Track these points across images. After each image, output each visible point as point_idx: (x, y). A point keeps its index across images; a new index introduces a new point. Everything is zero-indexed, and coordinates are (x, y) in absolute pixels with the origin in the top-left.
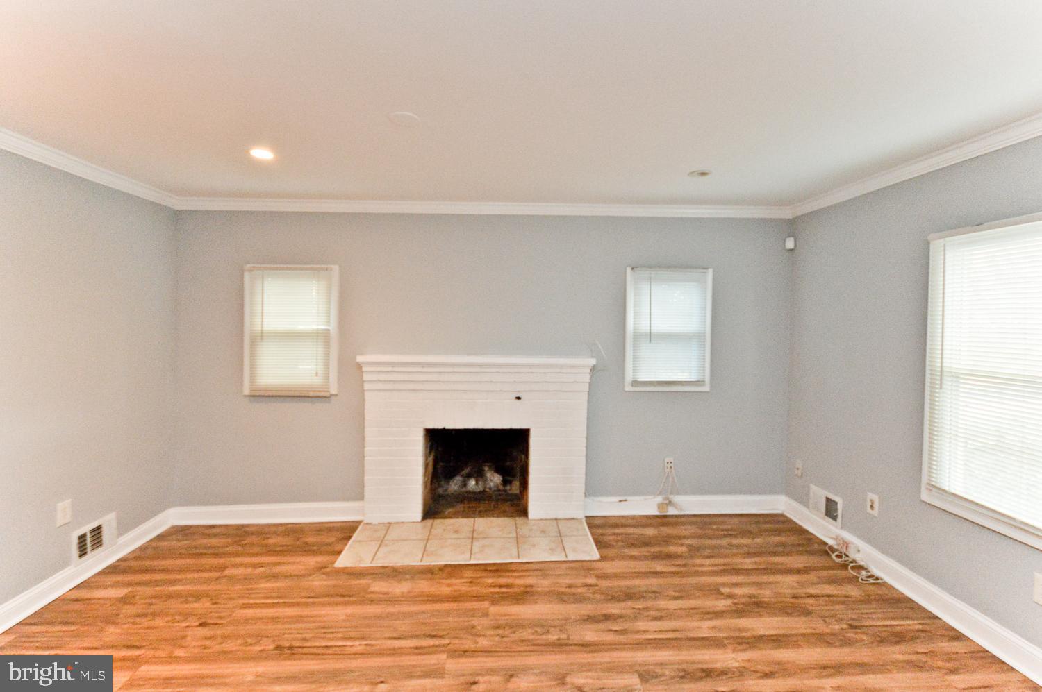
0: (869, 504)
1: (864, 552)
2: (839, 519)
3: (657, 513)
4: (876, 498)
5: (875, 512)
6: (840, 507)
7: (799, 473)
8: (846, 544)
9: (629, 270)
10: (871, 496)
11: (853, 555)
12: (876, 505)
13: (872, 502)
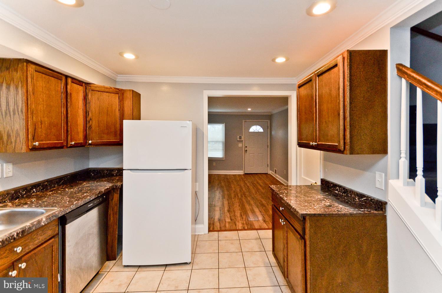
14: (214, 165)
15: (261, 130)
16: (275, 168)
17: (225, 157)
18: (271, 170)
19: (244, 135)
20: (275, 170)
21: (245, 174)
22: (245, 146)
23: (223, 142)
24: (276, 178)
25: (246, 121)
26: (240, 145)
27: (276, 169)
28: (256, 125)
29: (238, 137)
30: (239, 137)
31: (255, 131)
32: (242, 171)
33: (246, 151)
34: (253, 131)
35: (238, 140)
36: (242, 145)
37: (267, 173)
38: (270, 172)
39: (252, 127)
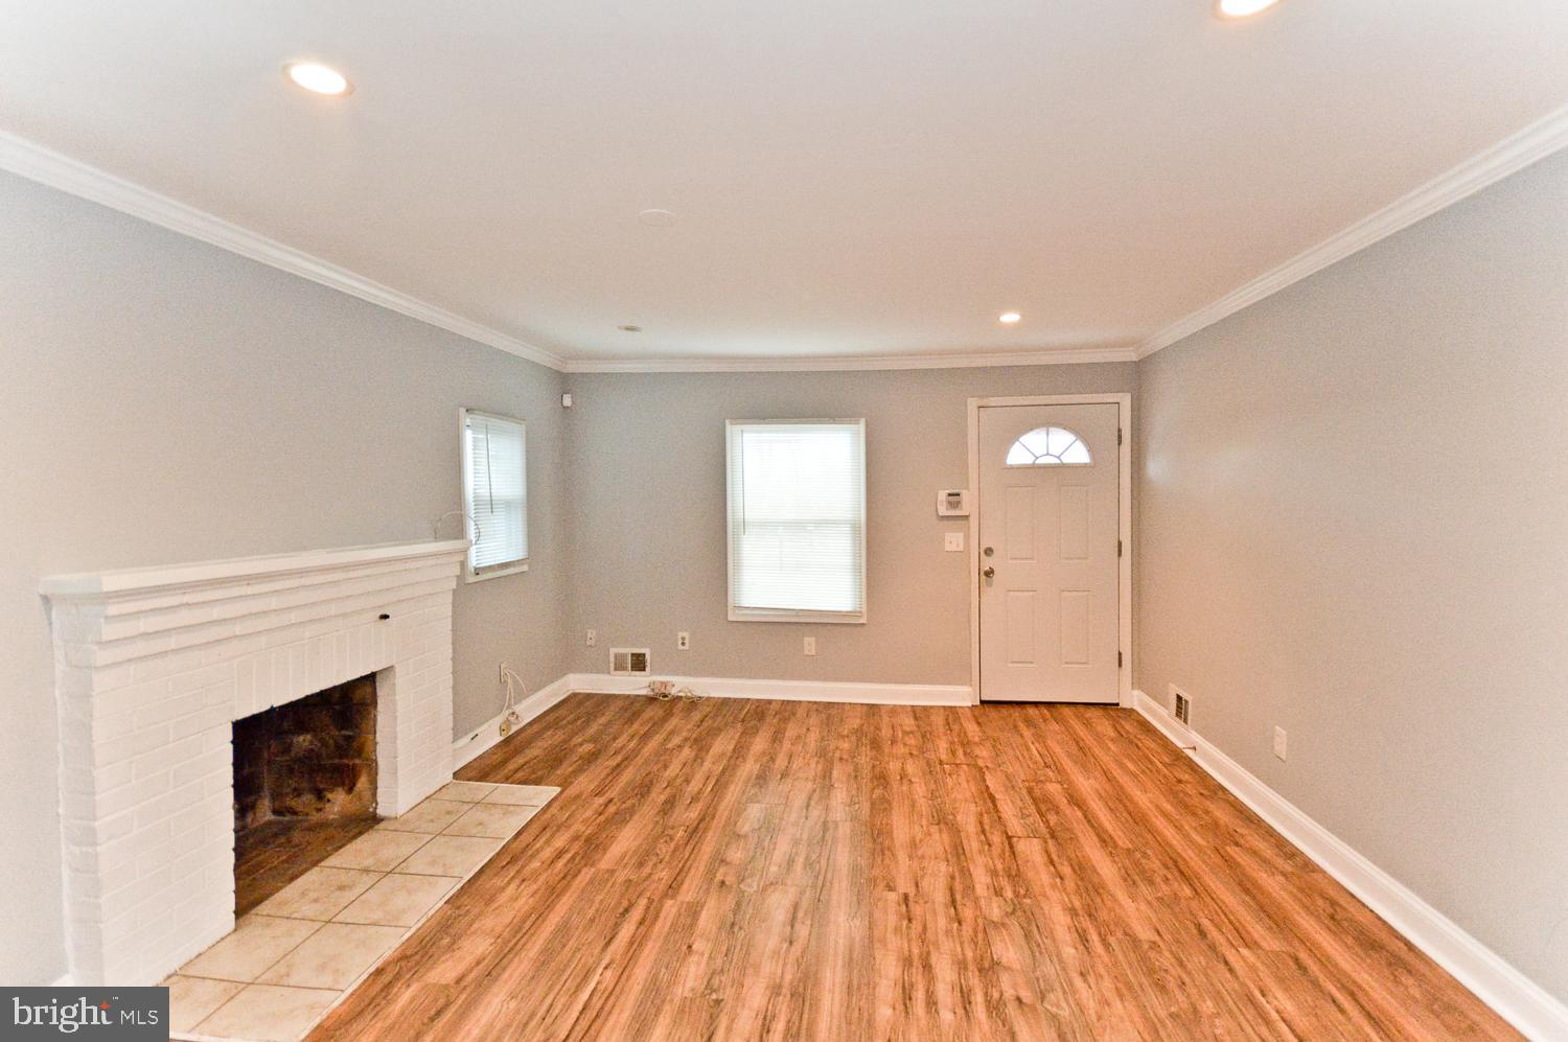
0: (680, 642)
1: (682, 684)
2: (648, 669)
3: (502, 738)
4: (686, 635)
5: (686, 647)
6: (648, 657)
7: (592, 642)
8: (665, 685)
9: (462, 411)
10: (681, 634)
11: (674, 691)
12: (687, 641)
13: (683, 639)
14: (806, 652)
15: (1079, 454)
16: (1172, 686)
17: (869, 610)
18: (1140, 688)
19: (973, 484)
20: (1179, 698)
21: (982, 702)
22: (983, 548)
23: (855, 527)
24: (1190, 753)
25: (984, 402)
26: (954, 541)
27: (1185, 696)
28: (1048, 423)
29: (942, 495)
30: (950, 495)
31: (1038, 462)
32: (966, 689)
33: (989, 573)
34: (1029, 460)
35: (943, 511)
36: (967, 538)
37: (1117, 704)
38: (1133, 699)
39: (1024, 439)
